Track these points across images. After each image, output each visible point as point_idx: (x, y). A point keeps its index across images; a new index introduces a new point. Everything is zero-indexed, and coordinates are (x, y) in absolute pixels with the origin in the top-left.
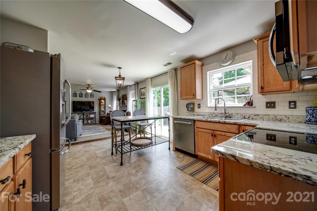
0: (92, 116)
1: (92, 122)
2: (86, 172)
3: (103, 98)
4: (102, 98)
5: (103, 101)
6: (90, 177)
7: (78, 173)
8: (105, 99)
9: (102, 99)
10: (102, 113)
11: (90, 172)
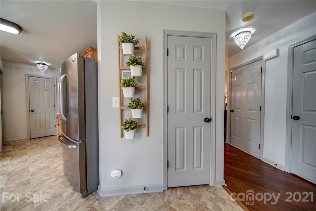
2: (35, 176)
6: (30, 172)
7: (45, 173)
11: (29, 177)
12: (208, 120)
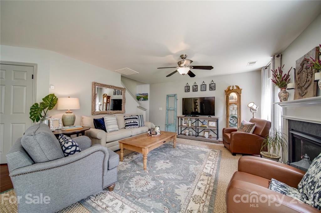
0: (213, 124)
1: (210, 136)
3: (235, 88)
4: (231, 88)
5: (234, 95)
8: (238, 91)
9: (233, 91)
10: (231, 121)
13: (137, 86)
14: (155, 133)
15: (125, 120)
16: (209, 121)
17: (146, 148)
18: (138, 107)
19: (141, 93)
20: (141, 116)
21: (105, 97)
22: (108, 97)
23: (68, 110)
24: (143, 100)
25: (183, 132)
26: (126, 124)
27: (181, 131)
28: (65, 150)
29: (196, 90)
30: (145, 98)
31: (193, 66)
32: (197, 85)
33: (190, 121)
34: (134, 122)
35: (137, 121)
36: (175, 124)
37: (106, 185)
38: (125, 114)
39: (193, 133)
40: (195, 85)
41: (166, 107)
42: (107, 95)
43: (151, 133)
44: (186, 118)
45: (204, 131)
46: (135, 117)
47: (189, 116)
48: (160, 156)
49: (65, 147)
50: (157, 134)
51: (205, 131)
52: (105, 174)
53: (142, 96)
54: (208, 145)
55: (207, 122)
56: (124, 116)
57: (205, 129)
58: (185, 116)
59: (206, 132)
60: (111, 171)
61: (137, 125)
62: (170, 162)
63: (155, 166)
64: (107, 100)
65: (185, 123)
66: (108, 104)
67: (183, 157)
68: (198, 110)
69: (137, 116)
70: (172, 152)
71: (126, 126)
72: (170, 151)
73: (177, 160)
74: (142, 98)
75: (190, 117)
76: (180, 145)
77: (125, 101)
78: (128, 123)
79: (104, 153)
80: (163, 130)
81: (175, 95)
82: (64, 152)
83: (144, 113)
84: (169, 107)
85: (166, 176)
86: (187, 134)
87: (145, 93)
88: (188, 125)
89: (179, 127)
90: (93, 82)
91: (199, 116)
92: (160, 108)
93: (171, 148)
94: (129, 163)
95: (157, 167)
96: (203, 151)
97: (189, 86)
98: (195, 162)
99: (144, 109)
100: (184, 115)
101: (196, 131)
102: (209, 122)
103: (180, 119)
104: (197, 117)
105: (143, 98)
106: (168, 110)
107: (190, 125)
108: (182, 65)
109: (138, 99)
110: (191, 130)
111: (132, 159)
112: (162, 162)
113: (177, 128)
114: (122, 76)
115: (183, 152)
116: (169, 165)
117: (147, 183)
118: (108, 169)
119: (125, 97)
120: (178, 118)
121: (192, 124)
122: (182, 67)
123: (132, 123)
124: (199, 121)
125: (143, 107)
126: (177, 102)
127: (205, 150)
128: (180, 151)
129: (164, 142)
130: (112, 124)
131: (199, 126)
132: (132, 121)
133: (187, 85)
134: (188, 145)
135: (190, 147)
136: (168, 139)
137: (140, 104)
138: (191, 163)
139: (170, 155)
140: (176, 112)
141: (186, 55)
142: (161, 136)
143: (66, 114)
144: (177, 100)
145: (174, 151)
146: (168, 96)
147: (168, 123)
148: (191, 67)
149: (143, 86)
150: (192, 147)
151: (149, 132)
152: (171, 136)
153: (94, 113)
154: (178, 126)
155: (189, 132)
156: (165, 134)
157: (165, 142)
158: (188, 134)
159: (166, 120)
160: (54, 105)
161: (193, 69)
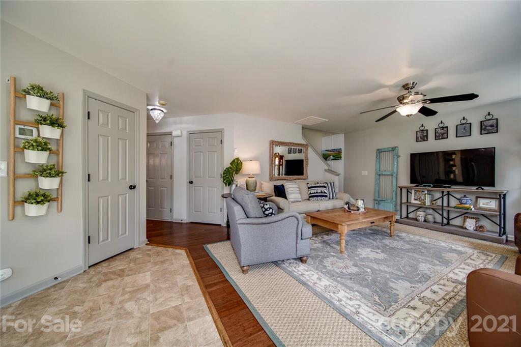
0: (489, 204)
1: (480, 228)
12: (132, 187)
13: (323, 138)
14: (356, 209)
15: (309, 188)
16: (477, 197)
17: (343, 224)
18: (326, 170)
19: (330, 149)
20: (332, 184)
21: (277, 156)
22: (281, 157)
23: (250, 175)
24: (332, 160)
25: (411, 216)
26: (310, 194)
27: (408, 214)
28: (265, 211)
29: (445, 136)
30: (336, 155)
31: (429, 100)
32: (447, 127)
33: (427, 196)
34: (322, 192)
35: (326, 191)
36: (394, 199)
37: (300, 254)
38: (307, 180)
39: (434, 219)
40: (441, 128)
41: (376, 170)
42: (280, 155)
43: (350, 208)
44: (418, 189)
45: (463, 216)
46: (322, 185)
47: (424, 186)
48: (365, 243)
49: (265, 208)
50: (360, 211)
51: (467, 217)
52: (298, 242)
53: (332, 153)
54: (472, 243)
55: (474, 199)
56: (308, 184)
57: (466, 213)
58: (417, 186)
59: (468, 220)
60: (303, 241)
61: (326, 196)
62: (382, 252)
63: (358, 253)
64: (280, 162)
65: (415, 199)
66: (281, 167)
67: (408, 251)
68: (455, 176)
69: (326, 183)
70: (387, 241)
71: (310, 197)
72: (383, 239)
73: (396, 253)
74: (331, 156)
75: (427, 188)
76: (404, 235)
77: (307, 162)
78: (313, 193)
79: (297, 219)
80: (371, 206)
81: (393, 149)
82: (264, 212)
83: (336, 180)
84: (382, 170)
85: (375, 266)
86: (421, 218)
87: (336, 148)
88: (424, 203)
89: (403, 205)
90: (270, 141)
91: (450, 187)
92: (363, 172)
93: (386, 236)
94: (319, 243)
95: (361, 254)
96: (456, 250)
97: (427, 130)
98: (432, 261)
99: (336, 173)
100: (415, 185)
101: (442, 215)
102: (479, 199)
103: (404, 191)
104: (445, 187)
105: (334, 157)
106: (380, 175)
107: (428, 203)
108: (405, 101)
109: (326, 157)
110: (431, 211)
111: (323, 240)
112: (369, 250)
113: (398, 208)
114: (303, 128)
115: (409, 244)
116: (381, 256)
117: (346, 267)
118: (301, 239)
119: (307, 157)
120: (401, 190)
121: (434, 202)
122: (407, 103)
123: (319, 193)
124: (450, 196)
125: (333, 170)
126: (398, 161)
127: (461, 249)
128: (402, 242)
129: (371, 223)
130: (293, 193)
131: (450, 205)
132: (319, 191)
133: (422, 128)
134: (421, 236)
135: (427, 240)
136: (379, 219)
137: (328, 165)
138: (424, 261)
139: (382, 245)
140: (397, 178)
141: (414, 83)
142: (367, 214)
143: (249, 179)
144: (398, 157)
145: (390, 241)
146: (379, 151)
147: (379, 197)
148: (424, 101)
149: (333, 137)
150: (430, 241)
151: (346, 207)
152: (384, 216)
153: (272, 179)
154: (401, 203)
155: (426, 215)
156: (373, 212)
157: (373, 222)
158: (423, 219)
159: (375, 193)
160: (240, 170)
161: (429, 103)
